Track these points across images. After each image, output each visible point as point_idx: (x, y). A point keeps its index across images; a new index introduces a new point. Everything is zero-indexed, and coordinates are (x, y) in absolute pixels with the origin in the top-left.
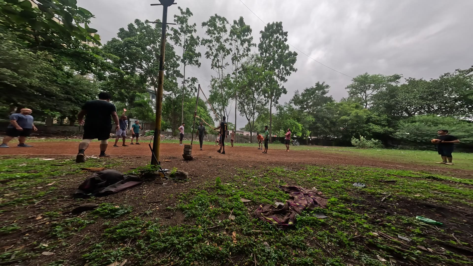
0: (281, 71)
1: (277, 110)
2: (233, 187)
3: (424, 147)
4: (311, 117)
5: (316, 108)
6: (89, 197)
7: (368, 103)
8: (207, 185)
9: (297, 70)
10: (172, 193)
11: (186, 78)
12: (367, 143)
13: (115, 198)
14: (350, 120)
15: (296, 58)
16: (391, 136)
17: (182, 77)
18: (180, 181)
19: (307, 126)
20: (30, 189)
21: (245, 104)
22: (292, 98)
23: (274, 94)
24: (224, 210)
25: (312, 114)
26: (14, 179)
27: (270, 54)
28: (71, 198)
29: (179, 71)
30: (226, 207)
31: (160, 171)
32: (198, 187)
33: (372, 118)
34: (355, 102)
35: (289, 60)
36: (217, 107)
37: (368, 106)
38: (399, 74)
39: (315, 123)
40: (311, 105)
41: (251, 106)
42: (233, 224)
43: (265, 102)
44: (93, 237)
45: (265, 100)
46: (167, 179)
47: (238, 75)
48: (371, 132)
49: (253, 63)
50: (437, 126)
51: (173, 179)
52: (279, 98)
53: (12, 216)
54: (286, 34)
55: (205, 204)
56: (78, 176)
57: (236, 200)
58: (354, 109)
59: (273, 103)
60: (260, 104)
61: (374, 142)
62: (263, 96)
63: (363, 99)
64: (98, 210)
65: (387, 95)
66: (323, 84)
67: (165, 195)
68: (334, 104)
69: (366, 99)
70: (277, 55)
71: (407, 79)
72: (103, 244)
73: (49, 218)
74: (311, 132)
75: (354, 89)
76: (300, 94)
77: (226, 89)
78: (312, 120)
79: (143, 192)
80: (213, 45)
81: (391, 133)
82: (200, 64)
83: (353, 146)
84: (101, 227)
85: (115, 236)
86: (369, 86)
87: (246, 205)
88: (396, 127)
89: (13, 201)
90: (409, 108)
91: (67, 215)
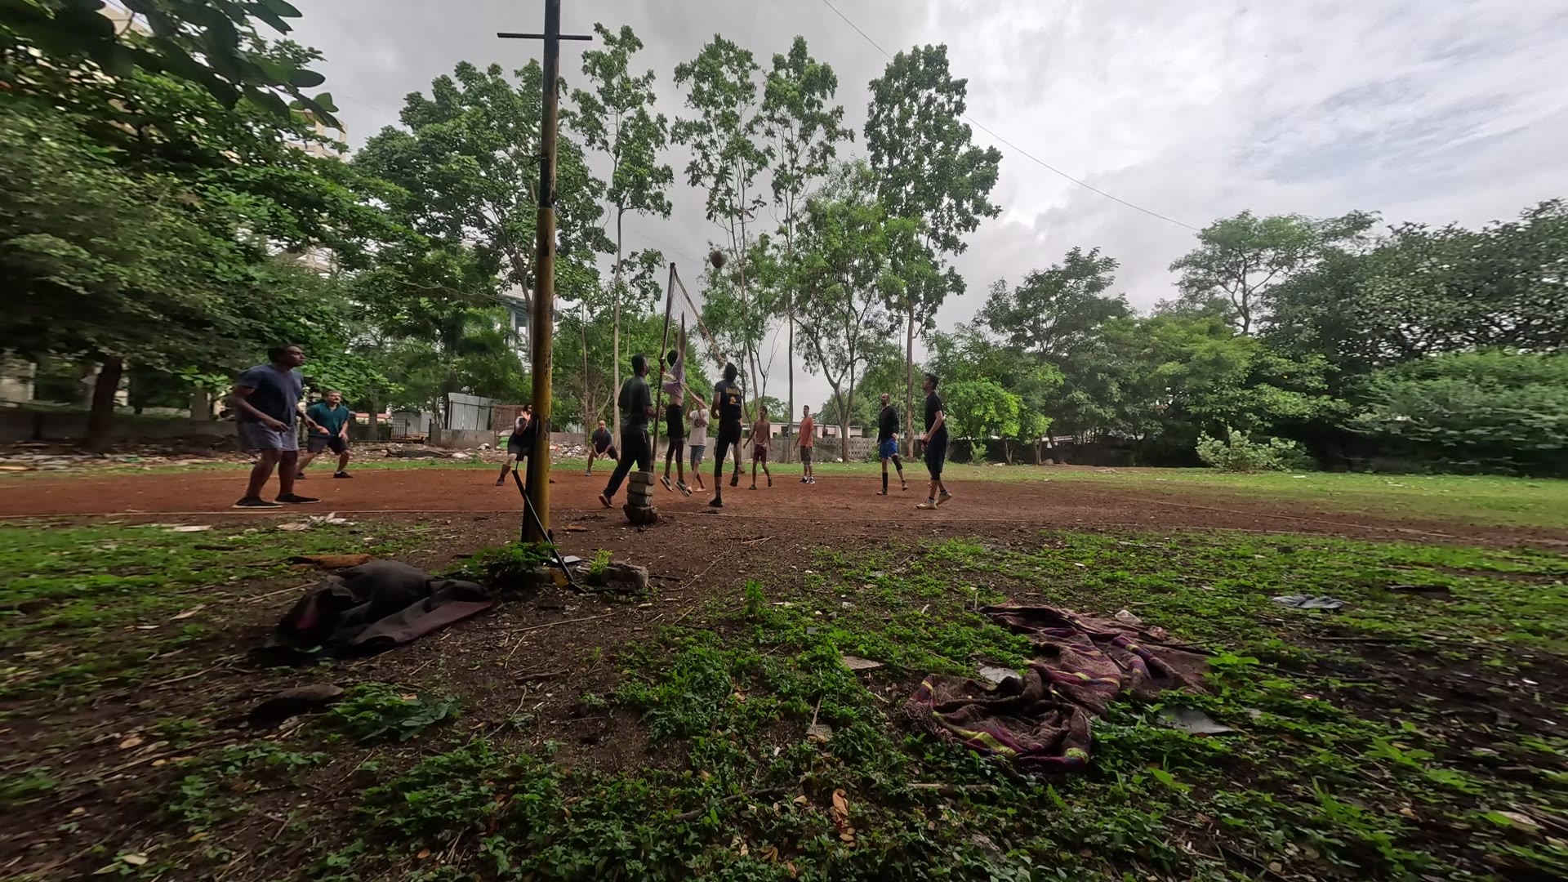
0: (942, 216)
1: (931, 349)
2: (808, 616)
3: (1470, 462)
4: (1050, 371)
5: (1068, 340)
6: (313, 660)
7: (1254, 316)
8: (714, 611)
9: (998, 210)
10: (600, 644)
11: (625, 255)
12: (1253, 453)
13: (405, 663)
14: (1188, 376)
15: (997, 168)
16: (1341, 426)
17: (612, 249)
18: (623, 598)
19: (1038, 400)
20: (116, 631)
21: (820, 334)
22: (982, 306)
23: (922, 296)
24: (788, 703)
25: (1054, 359)
26: (69, 597)
27: (904, 161)
28: (249, 665)
29: (602, 231)
30: (793, 692)
31: (554, 565)
32: (685, 620)
33: (1269, 366)
34: (1204, 314)
35: (972, 178)
36: (728, 346)
37: (1252, 328)
38: (1368, 212)
39: (1065, 390)
40: (1051, 330)
41: (842, 340)
42: (828, 761)
43: (889, 324)
44: (318, 822)
45: (891, 318)
46: (577, 591)
47: (796, 235)
48: (1270, 415)
49: (848, 192)
50: (1520, 387)
51: (598, 592)
52: (939, 308)
53: (36, 737)
54: (960, 87)
55: (717, 686)
56: (281, 583)
57: (828, 662)
58: (1205, 337)
59: (917, 325)
60: (872, 330)
61: (1280, 449)
62: (883, 303)
63: (1235, 304)
64: (339, 710)
65: (1322, 287)
66: (1092, 254)
67: (574, 652)
68: (1132, 323)
69: (1244, 302)
70: (931, 163)
71: (1397, 227)
72: (355, 853)
73: (166, 743)
74: (1051, 420)
75: (1200, 271)
76: (1014, 293)
77: (755, 286)
78: (1056, 381)
79: (498, 639)
80: (712, 142)
81: (1340, 416)
82: (670, 205)
83: (1205, 464)
84: (349, 779)
85: (399, 821)
86: (1257, 256)
87: (866, 683)
88: (1360, 398)
89: (49, 678)
90: (1408, 329)
91: (233, 730)
